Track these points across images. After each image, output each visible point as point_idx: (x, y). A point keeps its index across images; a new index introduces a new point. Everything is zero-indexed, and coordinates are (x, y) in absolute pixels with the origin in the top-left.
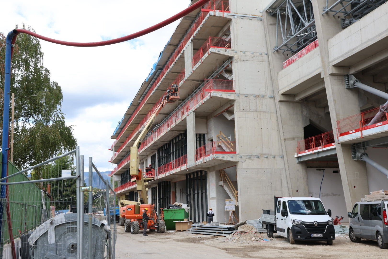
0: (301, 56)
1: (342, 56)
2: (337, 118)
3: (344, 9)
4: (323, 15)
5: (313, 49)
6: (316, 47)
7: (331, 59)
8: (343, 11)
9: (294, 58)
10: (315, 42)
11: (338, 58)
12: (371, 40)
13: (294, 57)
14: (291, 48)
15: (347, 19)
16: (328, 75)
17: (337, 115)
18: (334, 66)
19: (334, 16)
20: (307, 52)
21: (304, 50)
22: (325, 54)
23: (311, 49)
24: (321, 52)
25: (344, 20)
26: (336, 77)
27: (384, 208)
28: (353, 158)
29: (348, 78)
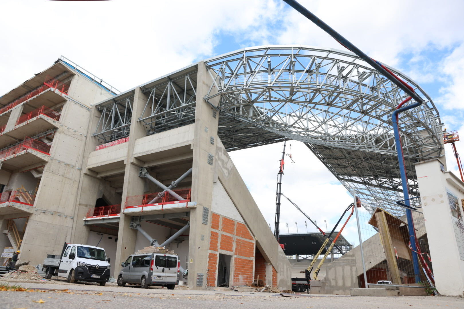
0: (112, 145)
1: (143, 153)
2: (127, 195)
3: (152, 123)
4: (137, 122)
5: (123, 142)
6: (125, 142)
7: (134, 153)
8: (151, 124)
9: (107, 145)
10: (126, 139)
11: (140, 153)
12: (165, 147)
13: (107, 144)
14: (106, 138)
15: (151, 131)
16: (129, 163)
17: (128, 193)
18: (135, 158)
19: (144, 125)
20: (118, 144)
21: (116, 142)
22: (131, 148)
23: (122, 142)
24: (129, 146)
25: (149, 131)
26: (134, 166)
27: (153, 258)
28: (130, 227)
29: (142, 169)
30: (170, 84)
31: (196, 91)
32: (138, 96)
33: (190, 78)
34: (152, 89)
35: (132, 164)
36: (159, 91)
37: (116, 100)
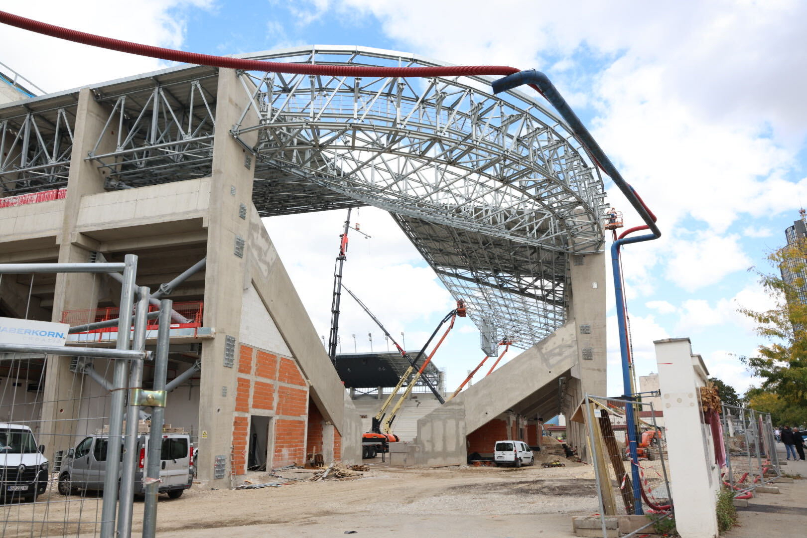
0: (24, 202)
1: (99, 225)
2: (65, 307)
3: (116, 166)
4: (85, 160)
5: (52, 199)
6: (57, 198)
7: (79, 223)
8: (113, 167)
9: (11, 201)
10: (58, 192)
11: (92, 225)
12: (149, 218)
13: (11, 199)
14: (7, 185)
15: (114, 180)
16: (69, 243)
17: (66, 302)
18: (82, 233)
19: (98, 168)
20: (38, 200)
21: (35, 196)
22: (71, 214)
23: (48, 198)
24: (67, 208)
25: (110, 179)
26: (79, 250)
27: (143, 445)
28: (71, 369)
29: (95, 256)
30: (159, 93)
31: (214, 117)
32: (84, 107)
33: (202, 87)
34: (118, 97)
35: (75, 245)
36: (131, 101)
37: (31, 107)
